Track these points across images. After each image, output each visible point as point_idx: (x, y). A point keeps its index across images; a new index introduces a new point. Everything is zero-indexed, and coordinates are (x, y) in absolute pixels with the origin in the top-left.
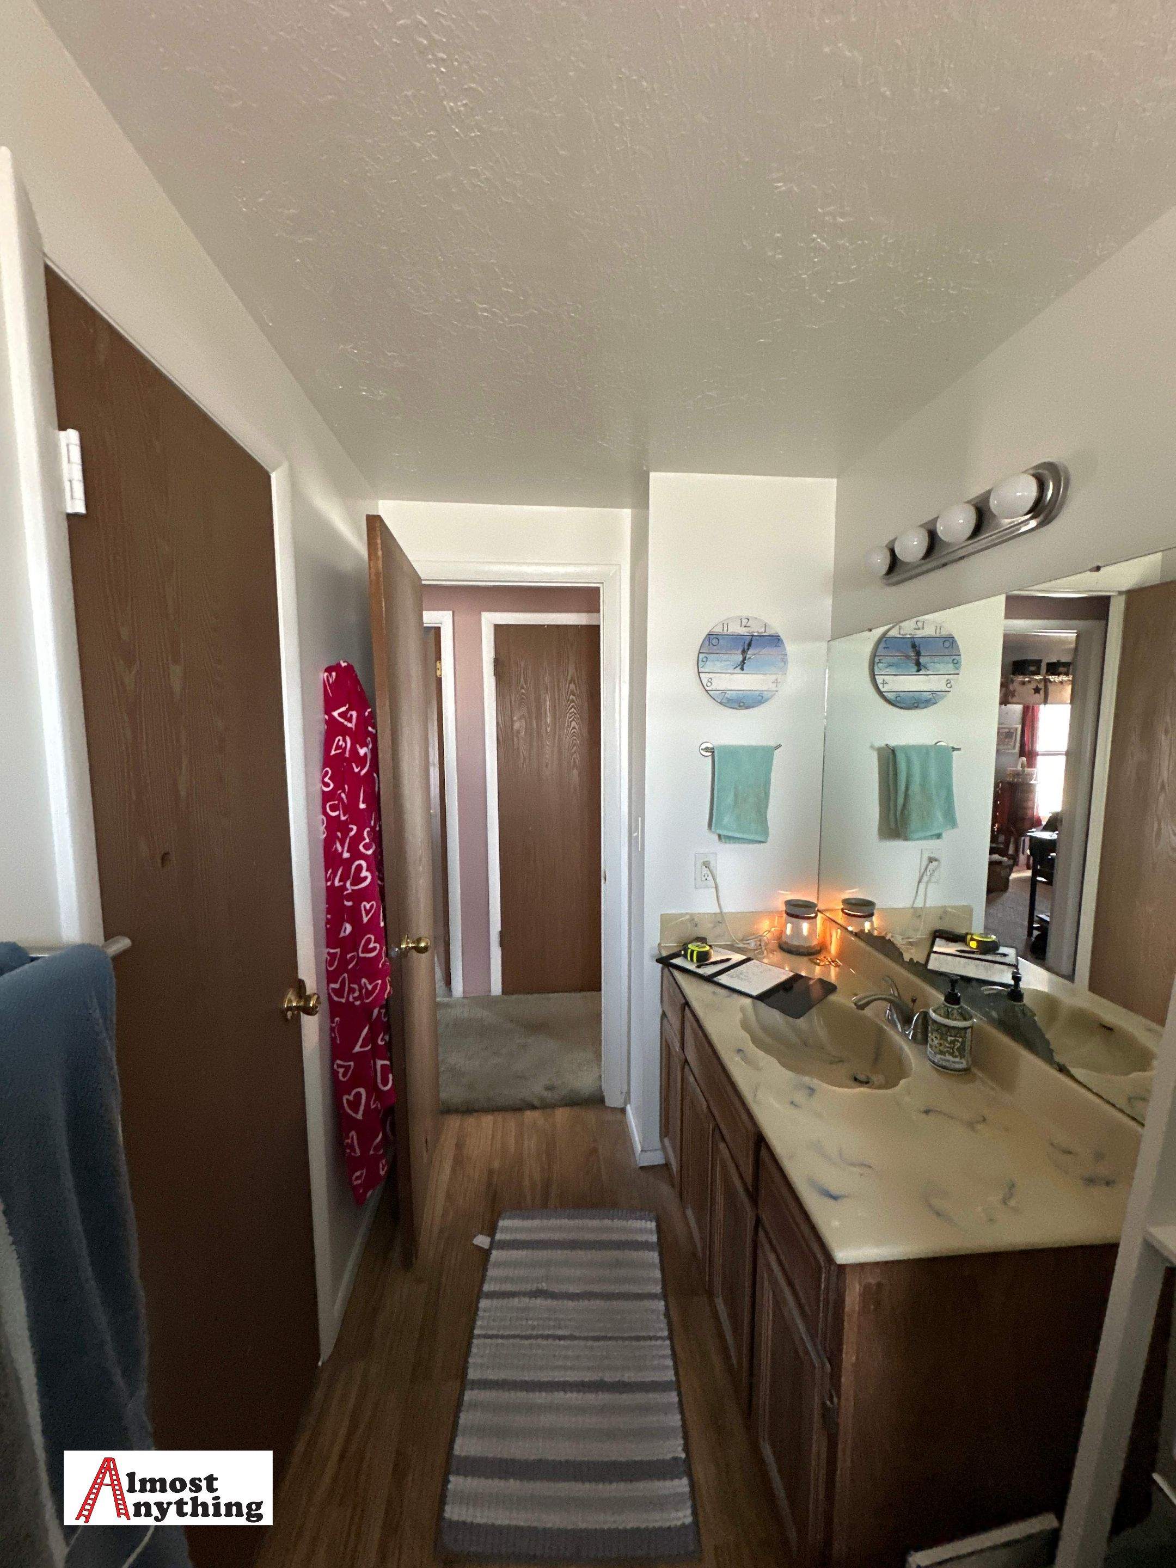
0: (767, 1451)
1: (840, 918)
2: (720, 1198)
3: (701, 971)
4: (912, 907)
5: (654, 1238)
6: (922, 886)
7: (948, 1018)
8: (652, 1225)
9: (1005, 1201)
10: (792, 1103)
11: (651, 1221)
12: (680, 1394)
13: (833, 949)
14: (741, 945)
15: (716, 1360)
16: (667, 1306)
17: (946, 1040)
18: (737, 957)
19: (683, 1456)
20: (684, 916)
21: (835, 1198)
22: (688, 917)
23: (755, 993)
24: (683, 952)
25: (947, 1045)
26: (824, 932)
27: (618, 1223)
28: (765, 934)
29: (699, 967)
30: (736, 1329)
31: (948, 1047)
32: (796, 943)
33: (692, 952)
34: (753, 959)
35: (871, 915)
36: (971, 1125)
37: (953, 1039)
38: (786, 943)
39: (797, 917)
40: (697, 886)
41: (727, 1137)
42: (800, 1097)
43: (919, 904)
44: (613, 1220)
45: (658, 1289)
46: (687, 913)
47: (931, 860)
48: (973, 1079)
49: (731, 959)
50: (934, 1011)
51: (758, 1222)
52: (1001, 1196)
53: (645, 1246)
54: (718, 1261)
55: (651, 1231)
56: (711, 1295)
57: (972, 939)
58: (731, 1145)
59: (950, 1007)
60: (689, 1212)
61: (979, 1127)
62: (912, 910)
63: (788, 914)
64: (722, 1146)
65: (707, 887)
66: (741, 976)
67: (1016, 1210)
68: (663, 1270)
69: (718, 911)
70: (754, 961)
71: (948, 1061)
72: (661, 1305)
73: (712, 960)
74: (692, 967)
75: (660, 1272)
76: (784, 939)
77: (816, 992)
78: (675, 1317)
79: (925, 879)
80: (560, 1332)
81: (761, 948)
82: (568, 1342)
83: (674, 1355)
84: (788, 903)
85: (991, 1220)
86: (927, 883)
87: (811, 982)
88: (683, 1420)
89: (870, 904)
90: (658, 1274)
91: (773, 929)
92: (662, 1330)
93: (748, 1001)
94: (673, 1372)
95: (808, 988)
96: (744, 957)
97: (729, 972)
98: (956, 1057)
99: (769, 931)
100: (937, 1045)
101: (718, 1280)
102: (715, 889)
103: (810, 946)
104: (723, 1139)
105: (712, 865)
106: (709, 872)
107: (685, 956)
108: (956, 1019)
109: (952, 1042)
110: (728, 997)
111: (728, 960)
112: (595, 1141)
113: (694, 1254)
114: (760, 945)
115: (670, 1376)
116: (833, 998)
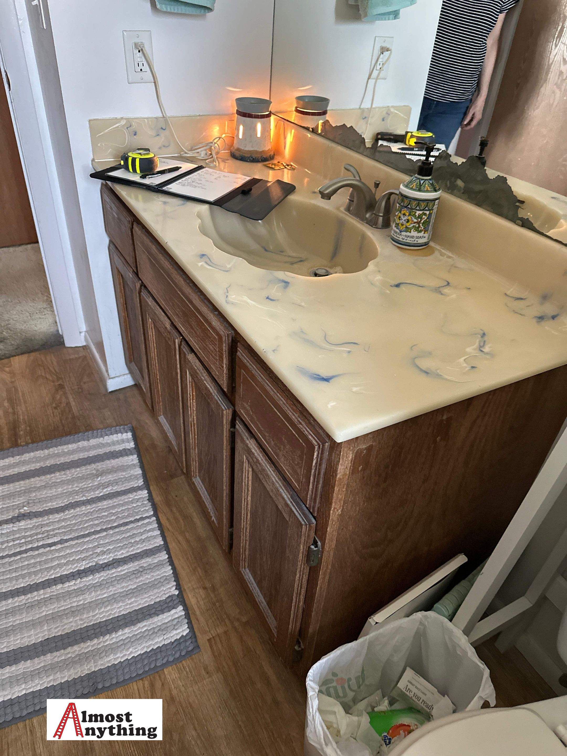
0: (248, 576)
1: (293, 117)
2: (192, 404)
3: (147, 181)
4: (360, 108)
5: (132, 445)
6: (372, 82)
7: (420, 190)
8: (129, 435)
9: (480, 349)
10: (268, 298)
11: (127, 432)
12: (169, 553)
13: (287, 151)
14: (190, 154)
15: (198, 521)
16: (150, 493)
17: (414, 215)
18: (186, 167)
19: (177, 592)
20: (119, 122)
21: (327, 380)
22: (123, 122)
23: (212, 199)
24: (122, 163)
25: (415, 220)
26: (277, 135)
27: (93, 442)
28: (215, 141)
29: (143, 177)
30: (214, 497)
31: (415, 223)
32: (249, 148)
33: (134, 160)
34: (205, 167)
35: (324, 113)
36: (438, 290)
37: (421, 212)
38: (238, 149)
39: (250, 116)
40: (130, 81)
41: (196, 346)
42: (275, 291)
43: (366, 105)
44: (88, 440)
45: (141, 482)
46: (122, 118)
47: (383, 50)
48: (432, 251)
49: (180, 168)
50: (406, 186)
51: (235, 416)
52: (477, 344)
53: (125, 453)
54: (194, 453)
55: (128, 441)
56: (188, 475)
57: (412, 136)
58: (202, 354)
59: (422, 180)
60: (162, 419)
61: (446, 290)
62: (359, 111)
63: (239, 113)
64: (191, 357)
65: (142, 81)
66: (194, 184)
67: (491, 355)
68: (142, 467)
69: (161, 115)
70: (206, 169)
71: (412, 237)
72: (145, 493)
73: (158, 169)
74: (136, 178)
75: (140, 469)
76: (236, 145)
77: (276, 193)
78: (158, 499)
79: (375, 73)
80: (50, 541)
81: (212, 157)
82: (59, 546)
83: (161, 527)
84: (240, 101)
85: (473, 367)
86: (377, 79)
87: (269, 184)
88: (174, 569)
89: (325, 101)
90: (139, 471)
91: (224, 136)
92: (147, 511)
93: (206, 207)
94: (161, 539)
95: (267, 191)
96: (194, 166)
97: (180, 181)
98: (420, 231)
99: (220, 138)
100: (404, 223)
101: (195, 465)
102: (153, 84)
103: (263, 151)
104: (192, 351)
105: (147, 49)
106: (144, 60)
107: (126, 167)
108: (427, 191)
109: (420, 217)
110: (183, 204)
111: (177, 169)
112: (59, 379)
113: (170, 449)
114: (211, 154)
115: (159, 541)
116: (293, 197)
